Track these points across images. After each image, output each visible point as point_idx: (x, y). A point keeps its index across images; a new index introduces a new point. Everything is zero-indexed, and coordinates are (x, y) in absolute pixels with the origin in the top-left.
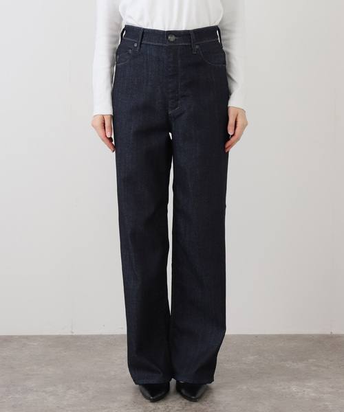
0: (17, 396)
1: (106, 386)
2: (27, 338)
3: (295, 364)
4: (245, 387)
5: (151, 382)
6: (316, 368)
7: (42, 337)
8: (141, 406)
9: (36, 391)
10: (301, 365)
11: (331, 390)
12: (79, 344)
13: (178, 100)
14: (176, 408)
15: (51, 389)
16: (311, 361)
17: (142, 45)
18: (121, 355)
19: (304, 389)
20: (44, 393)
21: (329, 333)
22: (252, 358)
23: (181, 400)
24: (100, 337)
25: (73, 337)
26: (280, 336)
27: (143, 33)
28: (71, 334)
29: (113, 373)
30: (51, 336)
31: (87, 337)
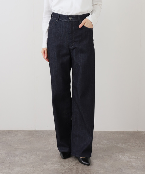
0: (12, 158)
1: (46, 154)
2: (17, 131)
3: (122, 145)
4: (101, 155)
5: (65, 151)
6: (130, 147)
7: (23, 131)
8: (59, 164)
9: (19, 156)
10: (124, 146)
11: (135, 157)
12: (37, 134)
13: (73, 43)
14: (73, 165)
15: (25, 155)
16: (128, 143)
17: (59, 21)
18: (54, 140)
19: (125, 157)
20: (22, 157)
21: (137, 131)
22: (105, 142)
23: (75, 161)
24: (46, 131)
25: (35, 131)
26: (117, 132)
27: (60, 16)
28: (34, 130)
29: (50, 148)
30: (27, 131)
31: (41, 131)
